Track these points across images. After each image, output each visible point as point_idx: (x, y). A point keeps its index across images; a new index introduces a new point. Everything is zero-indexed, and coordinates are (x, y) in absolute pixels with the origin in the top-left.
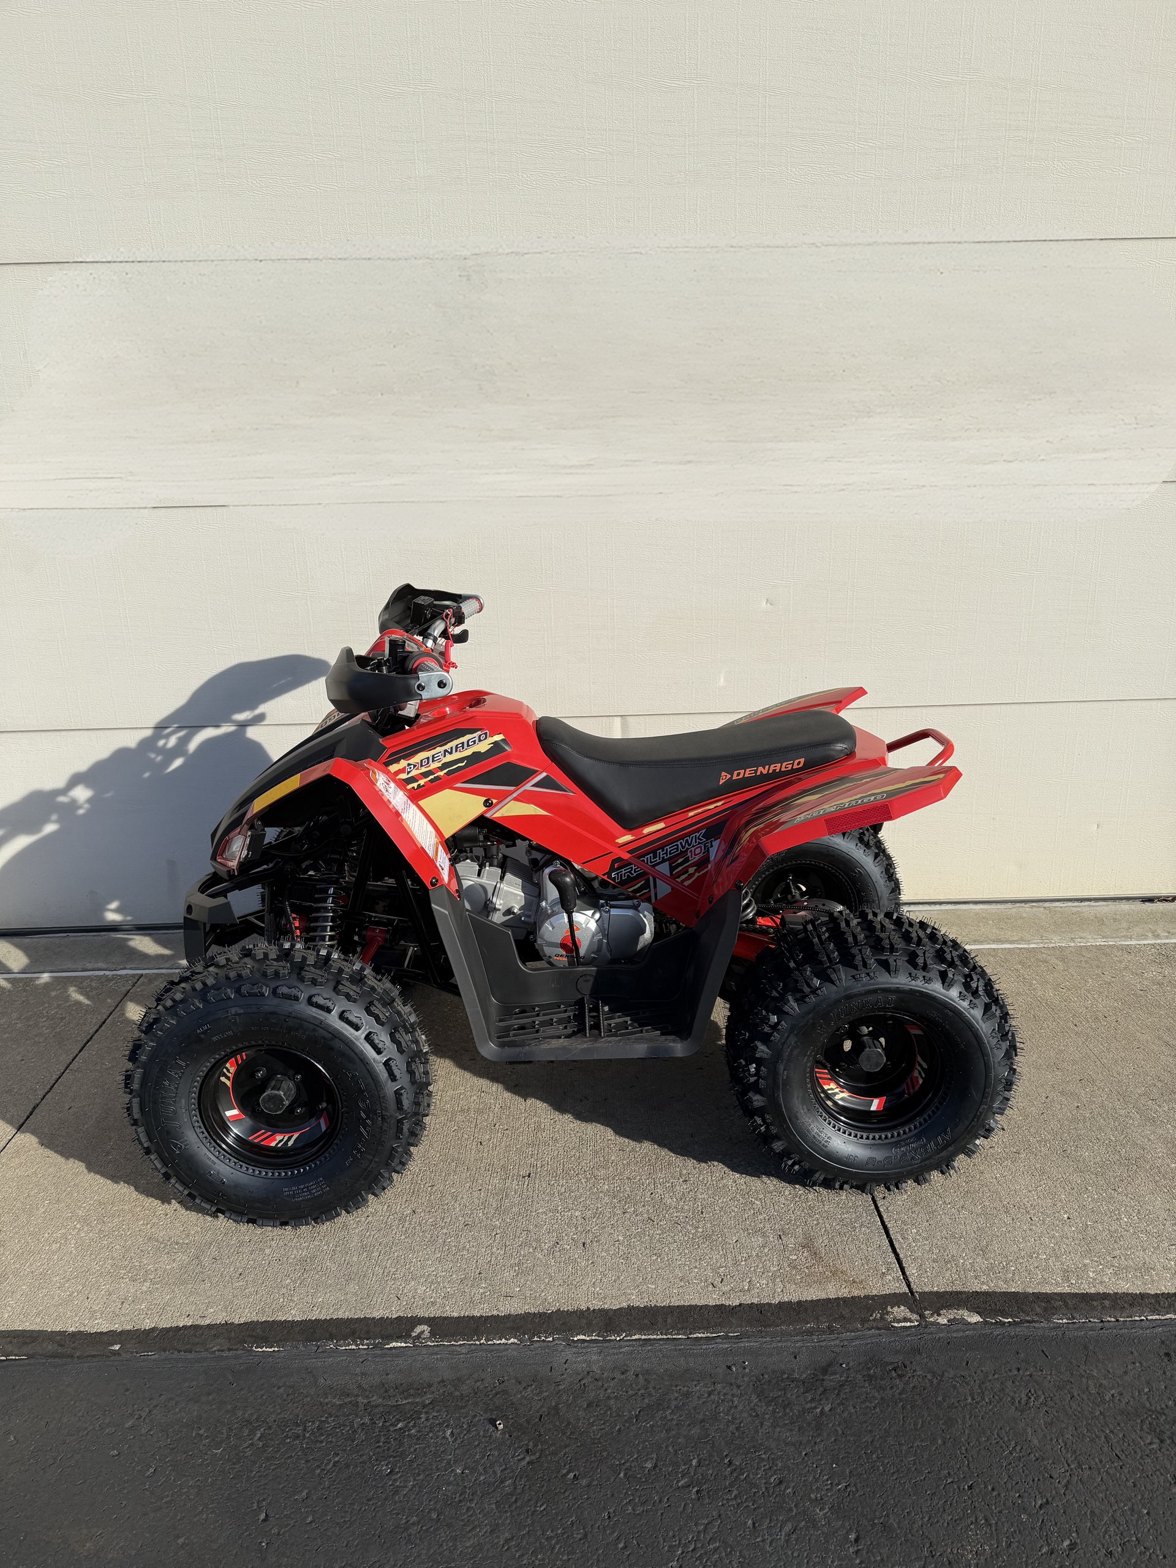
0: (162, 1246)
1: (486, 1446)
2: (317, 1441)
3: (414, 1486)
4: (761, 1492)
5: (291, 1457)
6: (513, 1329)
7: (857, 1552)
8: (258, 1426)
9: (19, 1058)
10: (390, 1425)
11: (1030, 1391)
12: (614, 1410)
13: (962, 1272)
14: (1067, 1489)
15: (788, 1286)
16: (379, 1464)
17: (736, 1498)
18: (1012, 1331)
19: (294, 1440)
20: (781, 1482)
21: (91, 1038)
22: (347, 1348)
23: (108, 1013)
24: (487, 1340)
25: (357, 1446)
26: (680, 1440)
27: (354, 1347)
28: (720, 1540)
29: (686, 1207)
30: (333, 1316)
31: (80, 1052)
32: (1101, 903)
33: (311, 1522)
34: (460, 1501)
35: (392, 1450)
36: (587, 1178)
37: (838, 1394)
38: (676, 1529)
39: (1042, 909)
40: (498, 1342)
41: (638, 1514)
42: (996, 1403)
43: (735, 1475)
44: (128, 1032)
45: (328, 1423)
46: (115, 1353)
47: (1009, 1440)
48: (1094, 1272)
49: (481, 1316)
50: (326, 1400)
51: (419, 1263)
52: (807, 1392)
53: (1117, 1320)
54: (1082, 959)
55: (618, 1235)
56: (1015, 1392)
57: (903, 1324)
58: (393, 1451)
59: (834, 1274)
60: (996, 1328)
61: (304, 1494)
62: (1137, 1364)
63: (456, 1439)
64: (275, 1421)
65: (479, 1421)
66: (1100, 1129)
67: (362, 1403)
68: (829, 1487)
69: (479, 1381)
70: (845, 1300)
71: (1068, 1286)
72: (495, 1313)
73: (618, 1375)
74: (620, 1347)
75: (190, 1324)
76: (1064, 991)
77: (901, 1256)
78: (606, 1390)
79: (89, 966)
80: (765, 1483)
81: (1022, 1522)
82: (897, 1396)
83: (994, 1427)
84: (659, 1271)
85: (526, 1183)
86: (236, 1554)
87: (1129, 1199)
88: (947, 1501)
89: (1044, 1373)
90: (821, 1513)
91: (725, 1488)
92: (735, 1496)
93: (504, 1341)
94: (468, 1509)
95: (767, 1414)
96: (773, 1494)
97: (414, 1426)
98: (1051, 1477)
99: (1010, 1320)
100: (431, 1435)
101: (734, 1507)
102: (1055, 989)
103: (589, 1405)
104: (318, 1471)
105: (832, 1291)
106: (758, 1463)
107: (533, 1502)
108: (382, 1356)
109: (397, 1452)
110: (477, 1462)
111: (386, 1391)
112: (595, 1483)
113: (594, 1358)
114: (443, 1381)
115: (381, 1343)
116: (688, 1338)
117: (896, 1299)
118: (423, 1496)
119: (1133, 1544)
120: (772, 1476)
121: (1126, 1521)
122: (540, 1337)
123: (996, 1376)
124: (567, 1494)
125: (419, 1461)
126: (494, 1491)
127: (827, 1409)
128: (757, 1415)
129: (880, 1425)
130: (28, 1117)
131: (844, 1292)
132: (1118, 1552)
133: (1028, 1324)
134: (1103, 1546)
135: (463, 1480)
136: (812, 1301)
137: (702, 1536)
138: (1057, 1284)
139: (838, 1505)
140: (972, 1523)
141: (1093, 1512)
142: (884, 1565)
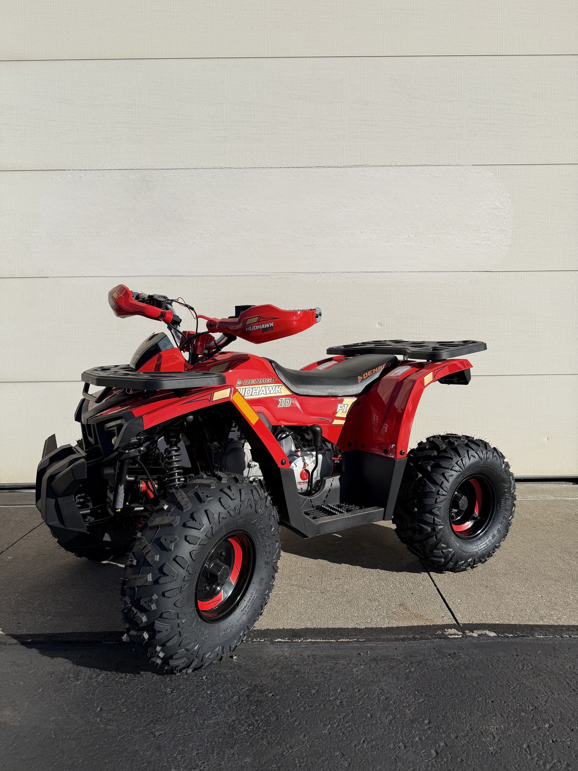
1: (224, 683)
2: (133, 680)
3: (183, 698)
4: (375, 703)
5: (118, 685)
7: (429, 728)
11: (524, 664)
12: (296, 669)
13: (485, 616)
14: (546, 702)
15: (391, 621)
16: (165, 689)
17: (361, 705)
18: (513, 640)
19: (120, 679)
20: (386, 699)
25: (154, 681)
26: (331, 682)
28: (352, 722)
33: (125, 712)
34: (208, 705)
35: (173, 683)
37: (418, 665)
38: (328, 717)
41: (307, 711)
42: (505, 668)
43: (361, 696)
46: (29, 643)
47: (513, 683)
48: (556, 617)
52: (401, 664)
53: (570, 637)
56: (516, 664)
57: (455, 636)
59: (416, 616)
60: (505, 639)
61: (123, 700)
68: (413, 701)
70: (422, 627)
71: (543, 622)
73: (298, 656)
74: (300, 645)
75: (70, 632)
77: (452, 610)
78: (292, 662)
80: (378, 699)
81: (521, 716)
83: (505, 677)
84: (322, 615)
87: (574, 590)
88: (479, 707)
89: (532, 657)
90: (409, 712)
91: (356, 701)
94: (213, 708)
95: (380, 672)
96: (382, 703)
98: (537, 698)
99: (511, 635)
100: (195, 678)
101: (360, 708)
103: (282, 667)
104: (131, 691)
105: (416, 623)
106: (374, 691)
107: (248, 705)
110: (220, 689)
112: (284, 698)
113: (286, 649)
116: (337, 641)
117: (449, 626)
120: (382, 696)
122: (257, 639)
123: (505, 658)
124: (268, 702)
126: (228, 700)
127: (412, 670)
128: (374, 673)
131: (422, 623)
133: (522, 638)
134: (568, 727)
135: (211, 696)
136: (404, 627)
137: (342, 720)
138: (537, 621)
139: (419, 708)
140: (493, 716)
141: (561, 712)
142: (444, 733)
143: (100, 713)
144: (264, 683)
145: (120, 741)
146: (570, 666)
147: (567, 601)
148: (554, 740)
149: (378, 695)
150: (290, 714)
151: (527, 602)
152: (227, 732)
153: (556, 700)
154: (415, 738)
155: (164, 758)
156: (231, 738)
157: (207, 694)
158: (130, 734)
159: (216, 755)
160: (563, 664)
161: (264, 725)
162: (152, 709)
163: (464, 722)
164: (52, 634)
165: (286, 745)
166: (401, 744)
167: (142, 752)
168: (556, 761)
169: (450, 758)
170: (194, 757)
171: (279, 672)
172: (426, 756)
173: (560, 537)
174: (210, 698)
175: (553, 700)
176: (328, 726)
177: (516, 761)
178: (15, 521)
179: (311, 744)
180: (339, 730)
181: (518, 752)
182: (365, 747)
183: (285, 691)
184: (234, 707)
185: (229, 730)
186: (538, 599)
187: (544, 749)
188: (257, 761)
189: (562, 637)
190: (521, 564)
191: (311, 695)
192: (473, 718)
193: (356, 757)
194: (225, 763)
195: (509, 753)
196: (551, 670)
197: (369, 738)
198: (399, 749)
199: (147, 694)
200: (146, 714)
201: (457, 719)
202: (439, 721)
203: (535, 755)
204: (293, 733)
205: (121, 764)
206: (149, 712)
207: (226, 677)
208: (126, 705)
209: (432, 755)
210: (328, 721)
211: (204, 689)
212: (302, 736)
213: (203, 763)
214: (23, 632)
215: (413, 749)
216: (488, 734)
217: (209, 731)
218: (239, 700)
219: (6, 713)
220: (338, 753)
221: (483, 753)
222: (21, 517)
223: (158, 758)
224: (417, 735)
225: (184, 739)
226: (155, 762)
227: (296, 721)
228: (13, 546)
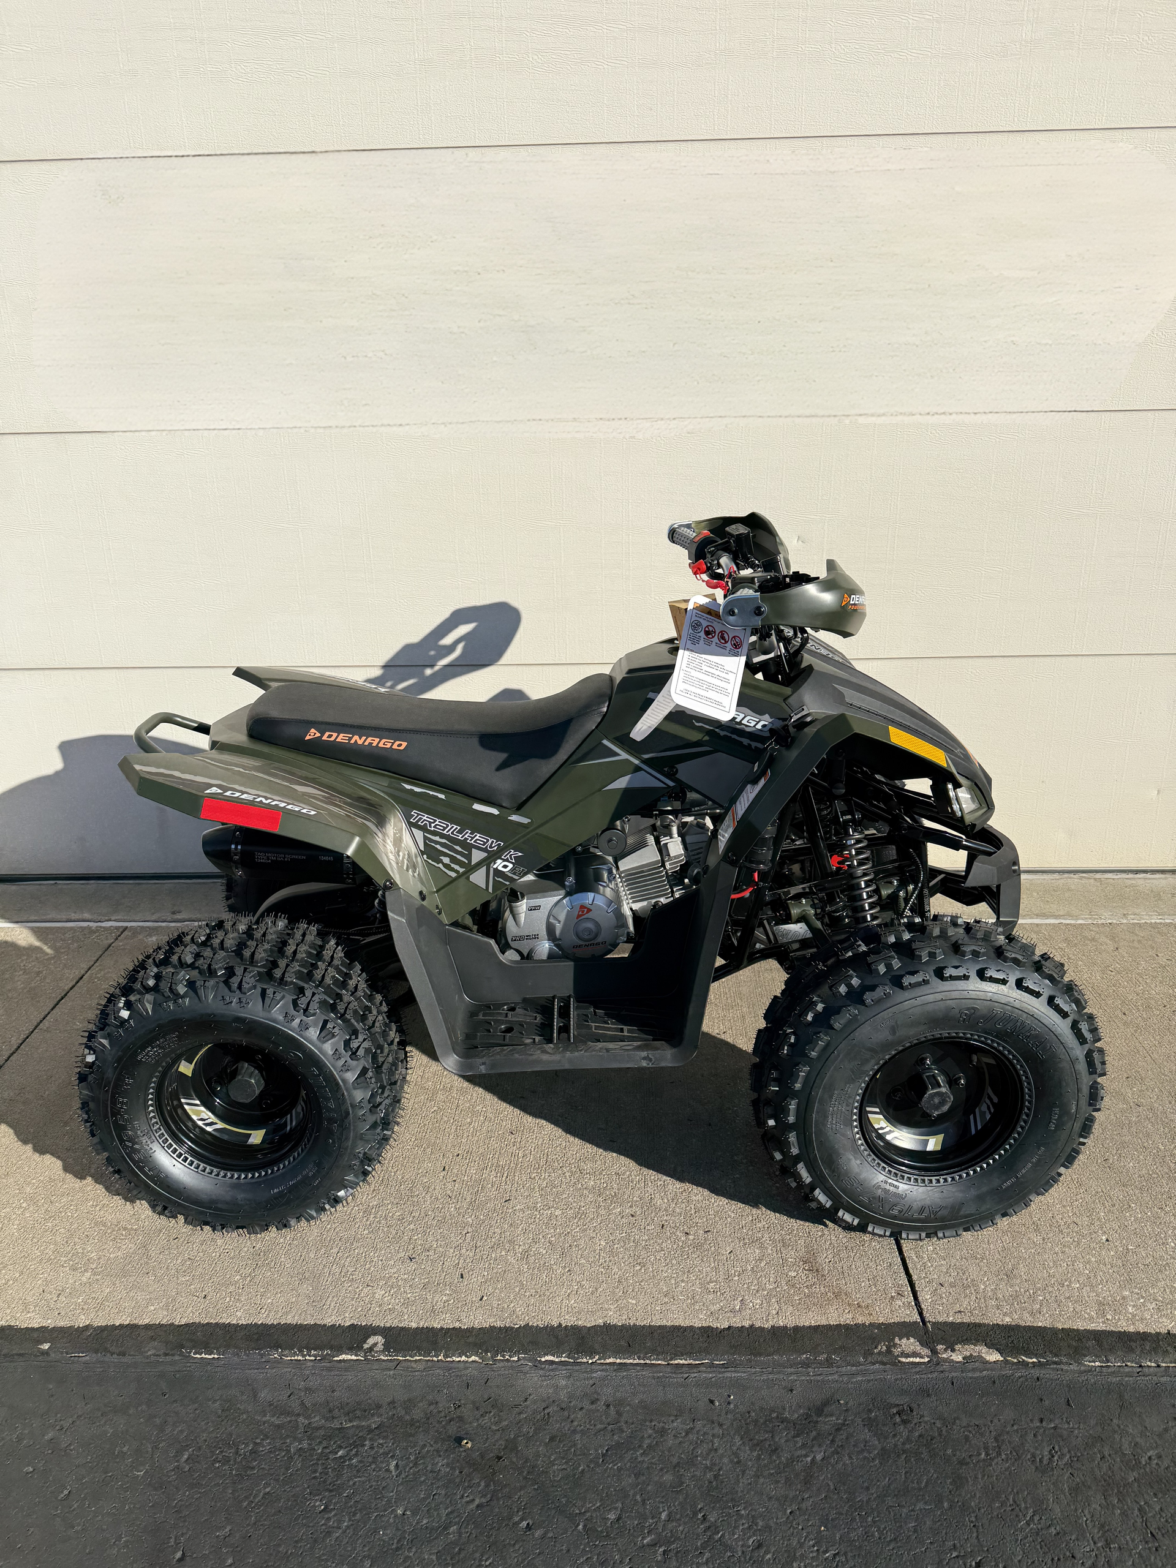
0: (109, 1231)
1: (432, 1484)
2: (248, 1467)
3: (348, 1527)
4: (736, 1557)
5: (218, 1485)
6: (475, 1345)
8: (187, 1446)
10: (330, 1452)
11: (1053, 1448)
12: (579, 1446)
13: (983, 1300)
15: (784, 1308)
16: (313, 1498)
18: (1036, 1373)
19: (224, 1464)
20: (760, 1546)
21: (66, 995)
22: (293, 1358)
23: (86, 967)
24: (446, 1356)
25: (291, 1475)
26: (649, 1488)
27: (300, 1358)
29: (678, 1210)
30: (281, 1321)
31: (52, 1009)
32: (1158, 876)
34: (397, 1549)
35: (328, 1483)
36: (572, 1172)
37: (833, 1441)
39: (1092, 881)
40: (458, 1359)
42: (1013, 1460)
43: (709, 1534)
45: (263, 1447)
46: (45, 1353)
47: (1026, 1507)
48: (1134, 1306)
49: (442, 1328)
50: (264, 1419)
51: (380, 1263)
52: (798, 1436)
53: (1159, 1366)
54: (1136, 938)
55: (600, 1240)
56: (1036, 1449)
57: (911, 1360)
58: (330, 1484)
59: (837, 1295)
60: (1019, 1369)
61: (227, 1530)
63: (400, 1473)
64: (206, 1441)
65: (428, 1452)
66: (1148, 1135)
67: (303, 1424)
68: (815, 1554)
69: (432, 1404)
70: (847, 1327)
71: (1104, 1322)
72: (457, 1325)
73: (586, 1404)
74: (592, 1371)
75: (127, 1322)
76: (1113, 974)
77: (915, 1277)
78: (572, 1422)
79: (73, 916)
80: (742, 1546)
82: (900, 1446)
83: (1010, 1490)
84: (642, 1284)
85: (505, 1175)
89: (1071, 1426)
91: (697, 1549)
92: (707, 1559)
93: (464, 1358)
94: (406, 1559)
95: (751, 1460)
96: (750, 1559)
97: (356, 1455)
98: (1073, 1556)
99: (1034, 1360)
100: (373, 1466)
102: (1103, 972)
103: (552, 1439)
104: (245, 1504)
105: (835, 1316)
106: (736, 1521)
107: (477, 1554)
108: (329, 1369)
109: (333, 1486)
110: (422, 1501)
111: (330, 1411)
112: (550, 1535)
113: (563, 1382)
114: (393, 1402)
115: (329, 1355)
116: (668, 1364)
117: (904, 1329)
118: (358, 1539)
120: (750, 1537)
122: (503, 1356)
123: (1015, 1427)
124: (517, 1547)
125: (357, 1498)
126: (436, 1538)
127: (819, 1457)
128: (739, 1462)
129: (878, 1481)
131: (847, 1318)
133: (1055, 1366)
135: (403, 1524)
136: (810, 1327)
138: (1091, 1319)
144: (513, 1486)
146: (1150, 1458)
149: (744, 1535)
151: (1076, 1257)
157: (396, 1516)
160: (1137, 1450)
171: (545, 1455)
174: (402, 1530)
175: (1106, 1564)
183: (554, 1517)
189: (1140, 1366)
207: (437, 1465)
228: (19, 1051)
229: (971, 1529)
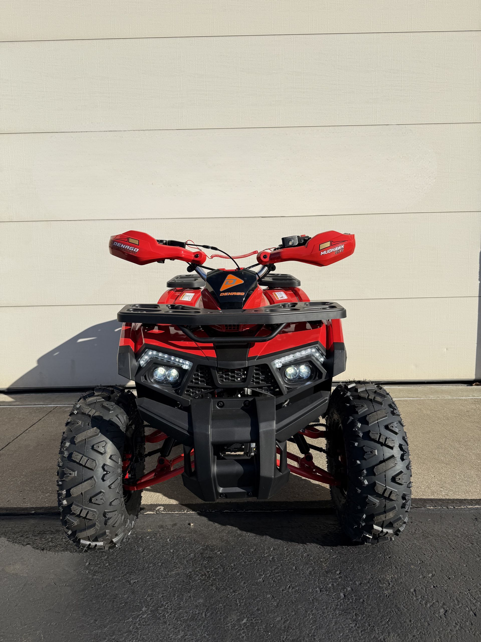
1: (184, 544)
3: (152, 555)
4: (299, 558)
6: (198, 508)
7: (339, 577)
9: (5, 429)
10: (144, 537)
11: (416, 529)
14: (431, 558)
16: (138, 548)
17: (288, 560)
20: (308, 555)
21: (35, 424)
23: (42, 417)
24: (187, 511)
25: (129, 543)
26: (266, 542)
28: (281, 572)
31: (30, 427)
33: (107, 566)
34: (171, 560)
35: (144, 544)
38: (262, 569)
41: (247, 564)
43: (289, 553)
44: (50, 422)
46: (33, 514)
48: (445, 492)
53: (454, 508)
56: (410, 529)
61: (106, 557)
62: (463, 521)
71: (434, 497)
72: (191, 503)
74: (243, 515)
79: (37, 403)
80: (301, 556)
81: (411, 568)
86: (75, 575)
87: (460, 471)
88: (379, 561)
90: (325, 565)
94: (175, 562)
97: (154, 537)
100: (161, 540)
101: (288, 563)
107: (202, 560)
108: (143, 516)
110: (180, 548)
113: (232, 518)
114: (168, 525)
115: (143, 512)
116: (272, 512)
119: (459, 575)
121: (456, 568)
124: (217, 558)
126: (186, 557)
130: (6, 446)
132: (453, 578)
134: (446, 576)
135: (173, 554)
137: (273, 572)
138: (429, 496)
139: (333, 562)
140: (390, 568)
141: (442, 565)
142: (351, 581)
143: (89, 567)
144: (214, 544)
145: (104, 587)
146: (452, 531)
147: (454, 480)
148: (435, 586)
149: (302, 553)
150: (234, 567)
151: (423, 481)
152: (185, 581)
153: (439, 556)
154: (328, 585)
155: (137, 599)
156: (188, 584)
157: (171, 552)
158: (111, 582)
159: (177, 597)
160: (447, 529)
161: (213, 575)
162: (128, 563)
163: (367, 573)
164: (50, 507)
165: (230, 590)
166: (318, 589)
167: (120, 596)
168: (435, 601)
169: (354, 599)
170: (160, 599)
171: (226, 536)
172: (336, 598)
173: (453, 429)
174: (173, 555)
175: (436, 556)
176: (262, 576)
177: (404, 601)
178: (18, 418)
179: (249, 589)
180: (270, 579)
181: (407, 595)
182: (290, 591)
183: (231, 550)
184: (191, 562)
185: (187, 579)
186: (432, 478)
187: (426, 593)
188: (208, 601)
189: (448, 508)
190: (420, 451)
191: (251, 553)
192: (374, 569)
193: (283, 598)
194: (183, 603)
195: (400, 596)
196: (437, 533)
197: (294, 585)
198: (316, 592)
199: (124, 552)
200: (124, 567)
201: (361, 571)
202: (347, 572)
203: (420, 597)
204: (236, 581)
205: (105, 604)
206: (126, 566)
207: (185, 539)
208: (108, 561)
209: (341, 597)
210: (263, 572)
211: (168, 549)
212: (242, 583)
213: (167, 603)
214: (27, 505)
215: (327, 593)
216: (385, 582)
217: (172, 579)
218: (195, 556)
219: (17, 567)
220: (269, 596)
221: (380, 596)
222: (23, 415)
223: (132, 599)
224: (330, 583)
225: (152, 585)
226: (130, 602)
227: (238, 572)
228: (18, 438)
229: (386, 549)
